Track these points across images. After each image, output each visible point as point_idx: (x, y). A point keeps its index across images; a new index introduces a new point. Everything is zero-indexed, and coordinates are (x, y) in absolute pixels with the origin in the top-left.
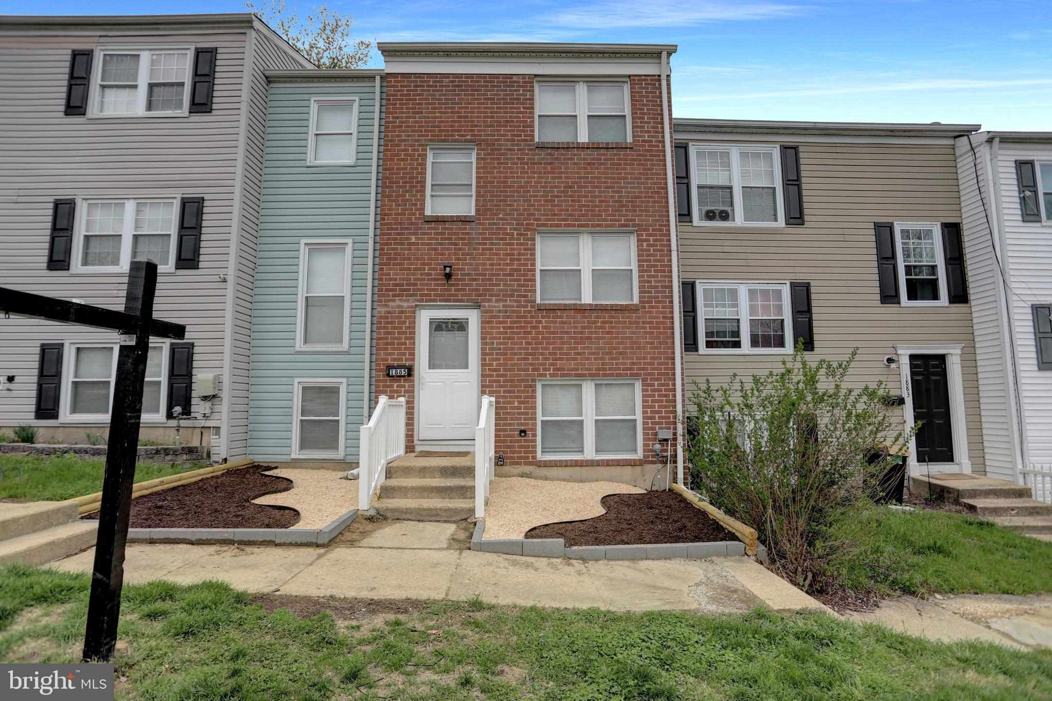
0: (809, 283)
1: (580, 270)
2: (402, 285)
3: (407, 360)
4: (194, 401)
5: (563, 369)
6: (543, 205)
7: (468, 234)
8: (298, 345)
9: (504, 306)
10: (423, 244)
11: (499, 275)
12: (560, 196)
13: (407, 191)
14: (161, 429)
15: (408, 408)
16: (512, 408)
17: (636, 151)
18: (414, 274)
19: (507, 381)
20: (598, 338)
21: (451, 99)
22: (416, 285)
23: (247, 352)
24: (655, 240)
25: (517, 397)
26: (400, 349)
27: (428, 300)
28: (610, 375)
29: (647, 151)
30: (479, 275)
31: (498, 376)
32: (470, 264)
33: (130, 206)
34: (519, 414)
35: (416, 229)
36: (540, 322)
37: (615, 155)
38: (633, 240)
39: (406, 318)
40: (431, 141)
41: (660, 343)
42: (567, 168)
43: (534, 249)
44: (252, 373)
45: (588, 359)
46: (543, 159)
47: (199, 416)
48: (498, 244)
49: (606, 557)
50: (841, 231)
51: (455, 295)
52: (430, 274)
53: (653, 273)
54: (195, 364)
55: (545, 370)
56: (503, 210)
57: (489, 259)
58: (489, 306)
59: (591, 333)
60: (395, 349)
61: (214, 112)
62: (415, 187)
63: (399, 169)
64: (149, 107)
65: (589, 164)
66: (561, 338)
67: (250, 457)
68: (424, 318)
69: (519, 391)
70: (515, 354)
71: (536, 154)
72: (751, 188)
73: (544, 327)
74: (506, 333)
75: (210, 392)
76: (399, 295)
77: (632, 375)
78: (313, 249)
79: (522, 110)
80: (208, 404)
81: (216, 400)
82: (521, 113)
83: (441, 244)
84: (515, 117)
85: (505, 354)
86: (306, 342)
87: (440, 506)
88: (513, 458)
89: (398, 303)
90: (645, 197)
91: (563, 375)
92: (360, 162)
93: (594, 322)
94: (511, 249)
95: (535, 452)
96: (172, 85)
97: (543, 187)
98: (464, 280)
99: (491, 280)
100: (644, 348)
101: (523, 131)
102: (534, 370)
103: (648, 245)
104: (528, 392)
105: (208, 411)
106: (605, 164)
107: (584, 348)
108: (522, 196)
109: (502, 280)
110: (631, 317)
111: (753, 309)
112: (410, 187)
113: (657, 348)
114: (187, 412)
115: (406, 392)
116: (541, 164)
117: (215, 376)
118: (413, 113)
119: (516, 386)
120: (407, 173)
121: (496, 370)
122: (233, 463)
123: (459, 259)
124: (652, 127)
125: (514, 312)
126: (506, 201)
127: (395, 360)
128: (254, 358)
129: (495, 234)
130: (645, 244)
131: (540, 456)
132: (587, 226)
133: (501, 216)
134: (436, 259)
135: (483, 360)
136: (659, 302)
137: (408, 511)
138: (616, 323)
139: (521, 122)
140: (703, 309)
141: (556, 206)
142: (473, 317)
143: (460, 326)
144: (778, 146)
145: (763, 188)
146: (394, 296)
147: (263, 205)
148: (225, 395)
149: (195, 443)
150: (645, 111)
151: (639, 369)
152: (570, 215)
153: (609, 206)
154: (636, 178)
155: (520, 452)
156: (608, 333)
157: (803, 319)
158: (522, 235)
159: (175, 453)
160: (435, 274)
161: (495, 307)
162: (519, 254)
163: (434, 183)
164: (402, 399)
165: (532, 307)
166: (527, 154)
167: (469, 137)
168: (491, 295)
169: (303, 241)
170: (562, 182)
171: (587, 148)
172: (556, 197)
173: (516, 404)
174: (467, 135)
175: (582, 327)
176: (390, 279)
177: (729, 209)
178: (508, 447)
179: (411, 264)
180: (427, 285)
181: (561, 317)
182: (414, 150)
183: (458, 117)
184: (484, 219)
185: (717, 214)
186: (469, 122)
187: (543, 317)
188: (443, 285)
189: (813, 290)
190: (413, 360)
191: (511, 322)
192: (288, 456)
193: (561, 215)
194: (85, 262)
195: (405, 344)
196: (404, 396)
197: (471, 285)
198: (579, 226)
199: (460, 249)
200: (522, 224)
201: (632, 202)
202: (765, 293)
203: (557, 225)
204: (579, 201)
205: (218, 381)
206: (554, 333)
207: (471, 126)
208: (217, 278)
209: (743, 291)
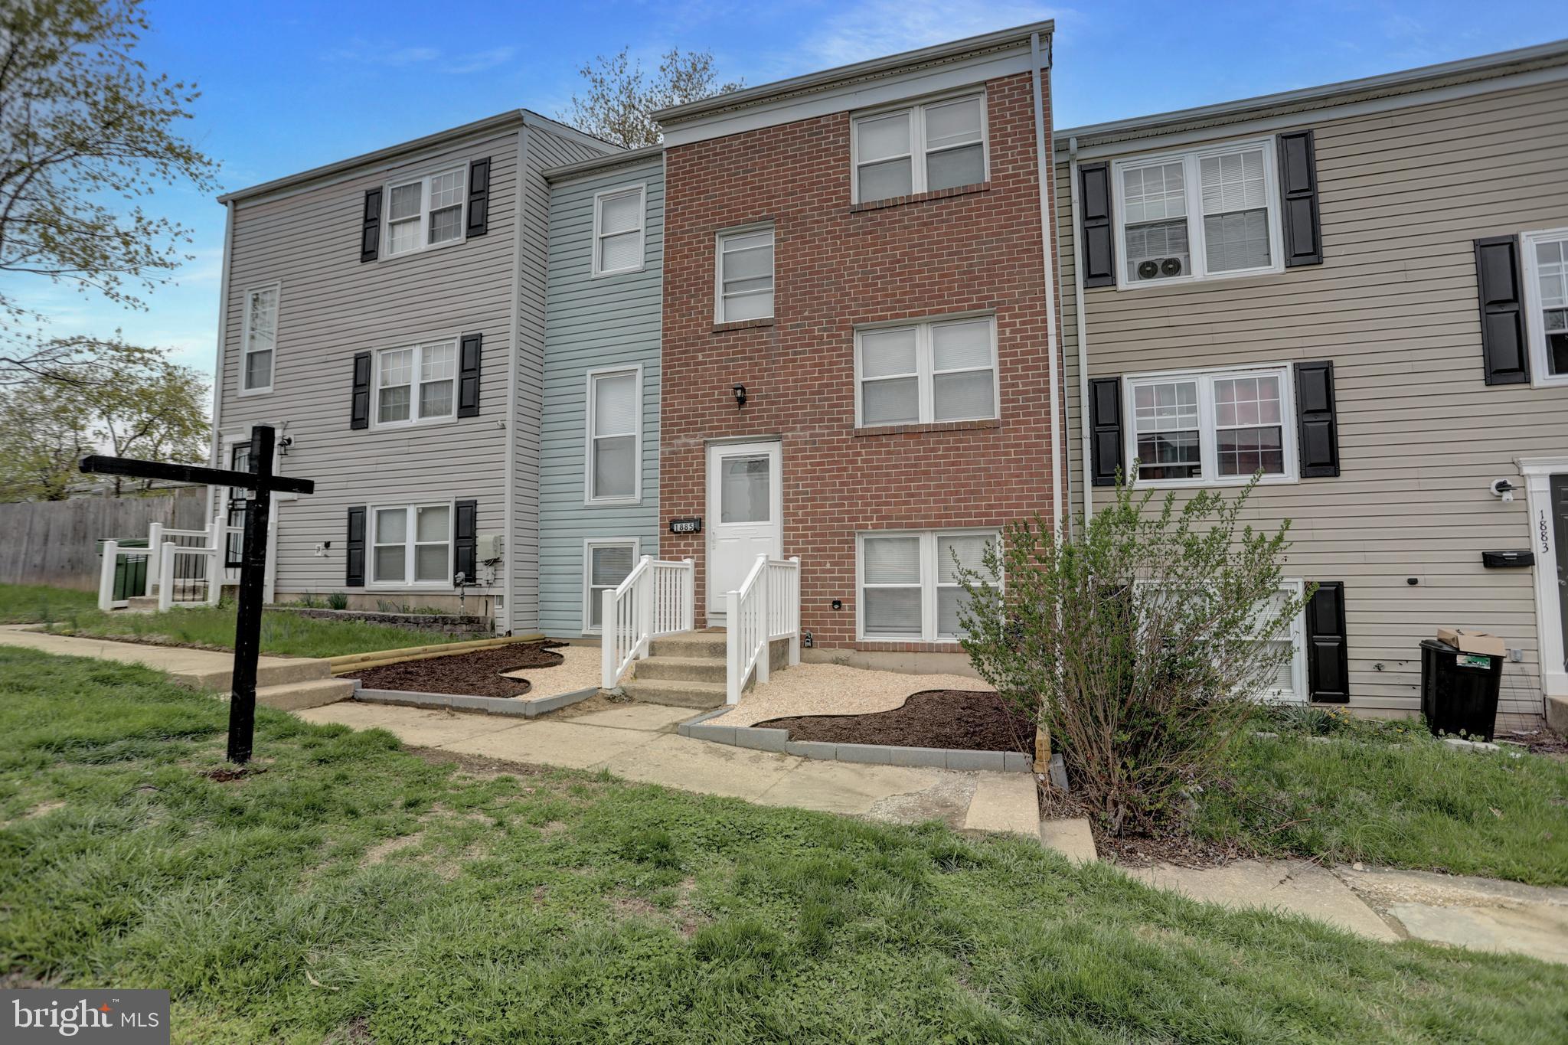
0: (1330, 363)
1: (916, 378)
2: (688, 417)
3: (695, 511)
4: (479, 566)
5: (890, 518)
6: (861, 293)
7: (765, 343)
8: (586, 499)
9: (811, 435)
10: (711, 362)
11: (804, 394)
12: (884, 277)
13: (692, 296)
14: (451, 598)
15: (698, 572)
16: (824, 571)
17: (995, 193)
18: (702, 402)
19: (816, 535)
20: (939, 472)
21: (742, 167)
22: (703, 415)
23: (534, 509)
24: (1023, 323)
25: (829, 557)
26: (686, 498)
27: (721, 433)
28: (956, 524)
29: (1011, 190)
30: (779, 396)
31: (805, 529)
32: (768, 383)
33: (417, 352)
34: (831, 579)
35: (703, 343)
36: (859, 454)
37: (963, 205)
38: (993, 325)
39: (693, 458)
40: (719, 226)
41: (1031, 475)
42: (894, 235)
43: (852, 355)
44: (542, 534)
45: (925, 502)
46: (861, 227)
47: (484, 584)
48: (804, 352)
49: (836, 757)
50: (1400, 266)
51: (751, 425)
52: (720, 401)
53: (1020, 372)
54: (479, 524)
55: (865, 519)
56: (811, 305)
57: (792, 374)
58: (793, 437)
59: (928, 465)
60: (681, 498)
61: (490, 233)
62: (701, 289)
63: (682, 269)
64: (432, 238)
65: (925, 224)
66: (888, 474)
67: (542, 631)
68: (716, 455)
69: (832, 549)
70: (826, 499)
71: (851, 223)
72: (1222, 215)
73: (863, 461)
74: (814, 471)
75: (492, 556)
76: (685, 431)
77: (988, 523)
78: (601, 381)
79: (832, 163)
80: (491, 569)
81: (497, 565)
82: (832, 167)
83: (733, 360)
84: (824, 176)
85: (814, 499)
86: (597, 493)
87: (691, 689)
88: (824, 638)
89: (684, 440)
90: (1008, 260)
91: (890, 526)
92: (650, 265)
93: (933, 450)
94: (820, 358)
95: (854, 630)
96: (450, 209)
97: (860, 267)
98: (761, 404)
99: (795, 401)
100: (1006, 483)
101: (835, 193)
102: (851, 519)
103: (1012, 332)
104: (843, 550)
105: (490, 578)
106: (947, 221)
107: (919, 487)
108: (833, 284)
109: (808, 400)
110: (986, 440)
111: (1223, 414)
112: (696, 290)
113: (1026, 482)
114: (471, 578)
115: (695, 551)
116: (858, 234)
117: (496, 538)
118: (698, 194)
119: (828, 542)
120: (692, 273)
121: (801, 521)
122: (518, 636)
123: (754, 378)
124: (1020, 153)
125: (824, 442)
126: (812, 293)
127: (681, 512)
128: (542, 516)
129: (799, 339)
130: (1008, 330)
131: (861, 636)
132: (923, 313)
133: (806, 314)
134: (728, 380)
135: (786, 508)
136: (1030, 414)
137: (656, 693)
138: (965, 449)
139: (831, 180)
140: (1135, 419)
141: (878, 290)
142: (774, 452)
143: (758, 466)
144: (1273, 137)
145: (1244, 212)
146: (679, 431)
147: (548, 333)
148: (507, 559)
149: (481, 613)
150: (1009, 130)
151: (999, 514)
152: (898, 301)
153: (954, 281)
154: (994, 234)
155: (834, 631)
156: (953, 464)
157: (1320, 424)
158: (833, 336)
159: (454, 622)
160: (727, 400)
161: (800, 437)
162: (831, 363)
163: (727, 281)
164: (688, 562)
165: (848, 434)
166: (840, 224)
167: (765, 214)
168: (794, 422)
169: (590, 372)
170: (887, 256)
171: (922, 202)
172: (879, 278)
173: (828, 566)
174: (762, 211)
175: (916, 458)
176: (675, 411)
177: (1180, 256)
178: (818, 623)
179: (698, 389)
180: (716, 414)
181: (887, 445)
182: (699, 242)
183: (752, 189)
184: (786, 321)
185: (1159, 267)
186: (764, 193)
187: (863, 447)
188: (735, 413)
189: (1337, 373)
190: (704, 511)
191: (821, 456)
192: (578, 632)
193: (885, 302)
194: (383, 418)
195: (692, 491)
196: (692, 557)
197: (770, 410)
198: (912, 315)
199: (756, 364)
200: (834, 322)
201: (988, 270)
202: (1246, 385)
203: (880, 318)
204: (911, 280)
205: (498, 543)
206: (878, 468)
207: (768, 198)
208: (494, 425)
209: (1205, 386)
